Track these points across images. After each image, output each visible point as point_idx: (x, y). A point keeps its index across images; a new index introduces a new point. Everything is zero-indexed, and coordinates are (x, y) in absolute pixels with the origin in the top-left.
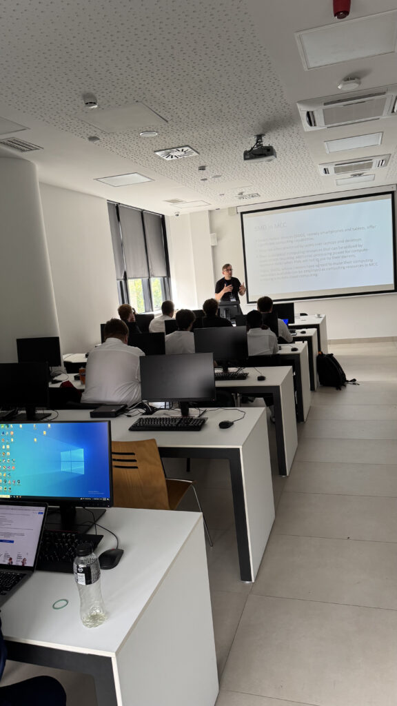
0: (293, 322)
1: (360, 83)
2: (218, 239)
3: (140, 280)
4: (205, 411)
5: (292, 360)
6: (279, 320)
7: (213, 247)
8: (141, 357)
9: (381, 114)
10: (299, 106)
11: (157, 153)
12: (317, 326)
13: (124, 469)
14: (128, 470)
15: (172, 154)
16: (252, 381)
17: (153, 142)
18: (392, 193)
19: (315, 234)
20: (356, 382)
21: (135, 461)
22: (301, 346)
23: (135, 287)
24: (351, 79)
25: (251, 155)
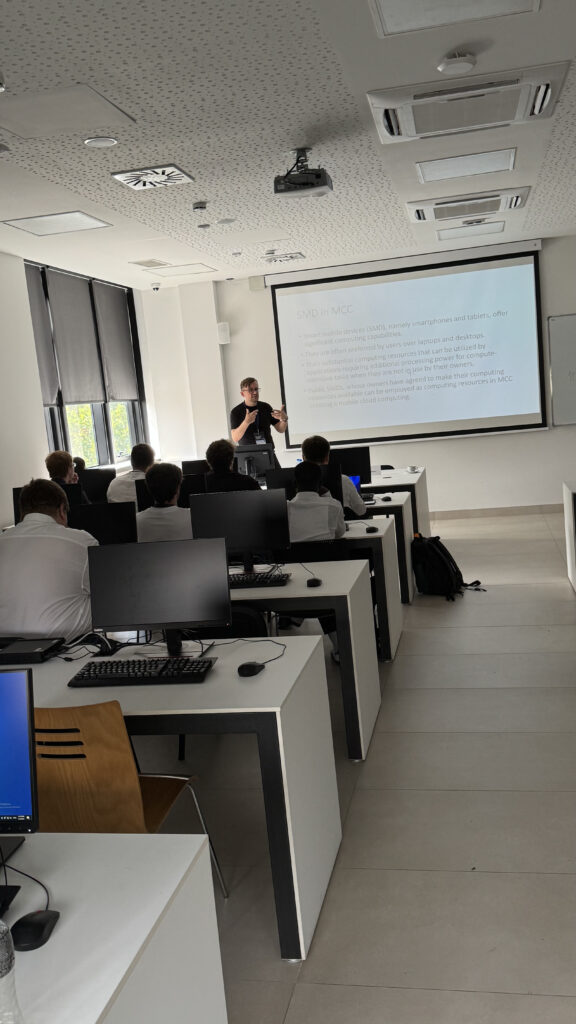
0: (369, 481)
1: (474, 63)
2: (232, 333)
3: (88, 405)
4: (212, 646)
5: (367, 550)
6: (343, 476)
7: (223, 348)
8: (91, 549)
9: (512, 117)
10: (371, 100)
11: (117, 177)
12: (410, 488)
13: (59, 761)
14: (66, 761)
15: (144, 178)
16: (297, 590)
17: (110, 156)
18: (535, 254)
19: (403, 326)
20: (481, 586)
21: (79, 743)
22: (383, 524)
23: (79, 419)
24: (460, 56)
25: (289, 184)
